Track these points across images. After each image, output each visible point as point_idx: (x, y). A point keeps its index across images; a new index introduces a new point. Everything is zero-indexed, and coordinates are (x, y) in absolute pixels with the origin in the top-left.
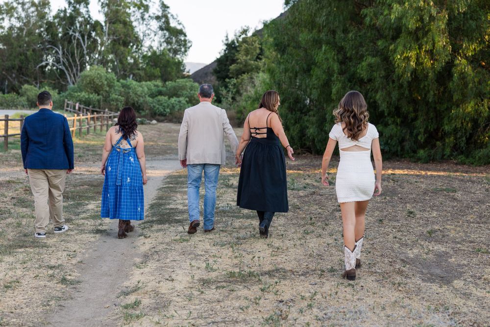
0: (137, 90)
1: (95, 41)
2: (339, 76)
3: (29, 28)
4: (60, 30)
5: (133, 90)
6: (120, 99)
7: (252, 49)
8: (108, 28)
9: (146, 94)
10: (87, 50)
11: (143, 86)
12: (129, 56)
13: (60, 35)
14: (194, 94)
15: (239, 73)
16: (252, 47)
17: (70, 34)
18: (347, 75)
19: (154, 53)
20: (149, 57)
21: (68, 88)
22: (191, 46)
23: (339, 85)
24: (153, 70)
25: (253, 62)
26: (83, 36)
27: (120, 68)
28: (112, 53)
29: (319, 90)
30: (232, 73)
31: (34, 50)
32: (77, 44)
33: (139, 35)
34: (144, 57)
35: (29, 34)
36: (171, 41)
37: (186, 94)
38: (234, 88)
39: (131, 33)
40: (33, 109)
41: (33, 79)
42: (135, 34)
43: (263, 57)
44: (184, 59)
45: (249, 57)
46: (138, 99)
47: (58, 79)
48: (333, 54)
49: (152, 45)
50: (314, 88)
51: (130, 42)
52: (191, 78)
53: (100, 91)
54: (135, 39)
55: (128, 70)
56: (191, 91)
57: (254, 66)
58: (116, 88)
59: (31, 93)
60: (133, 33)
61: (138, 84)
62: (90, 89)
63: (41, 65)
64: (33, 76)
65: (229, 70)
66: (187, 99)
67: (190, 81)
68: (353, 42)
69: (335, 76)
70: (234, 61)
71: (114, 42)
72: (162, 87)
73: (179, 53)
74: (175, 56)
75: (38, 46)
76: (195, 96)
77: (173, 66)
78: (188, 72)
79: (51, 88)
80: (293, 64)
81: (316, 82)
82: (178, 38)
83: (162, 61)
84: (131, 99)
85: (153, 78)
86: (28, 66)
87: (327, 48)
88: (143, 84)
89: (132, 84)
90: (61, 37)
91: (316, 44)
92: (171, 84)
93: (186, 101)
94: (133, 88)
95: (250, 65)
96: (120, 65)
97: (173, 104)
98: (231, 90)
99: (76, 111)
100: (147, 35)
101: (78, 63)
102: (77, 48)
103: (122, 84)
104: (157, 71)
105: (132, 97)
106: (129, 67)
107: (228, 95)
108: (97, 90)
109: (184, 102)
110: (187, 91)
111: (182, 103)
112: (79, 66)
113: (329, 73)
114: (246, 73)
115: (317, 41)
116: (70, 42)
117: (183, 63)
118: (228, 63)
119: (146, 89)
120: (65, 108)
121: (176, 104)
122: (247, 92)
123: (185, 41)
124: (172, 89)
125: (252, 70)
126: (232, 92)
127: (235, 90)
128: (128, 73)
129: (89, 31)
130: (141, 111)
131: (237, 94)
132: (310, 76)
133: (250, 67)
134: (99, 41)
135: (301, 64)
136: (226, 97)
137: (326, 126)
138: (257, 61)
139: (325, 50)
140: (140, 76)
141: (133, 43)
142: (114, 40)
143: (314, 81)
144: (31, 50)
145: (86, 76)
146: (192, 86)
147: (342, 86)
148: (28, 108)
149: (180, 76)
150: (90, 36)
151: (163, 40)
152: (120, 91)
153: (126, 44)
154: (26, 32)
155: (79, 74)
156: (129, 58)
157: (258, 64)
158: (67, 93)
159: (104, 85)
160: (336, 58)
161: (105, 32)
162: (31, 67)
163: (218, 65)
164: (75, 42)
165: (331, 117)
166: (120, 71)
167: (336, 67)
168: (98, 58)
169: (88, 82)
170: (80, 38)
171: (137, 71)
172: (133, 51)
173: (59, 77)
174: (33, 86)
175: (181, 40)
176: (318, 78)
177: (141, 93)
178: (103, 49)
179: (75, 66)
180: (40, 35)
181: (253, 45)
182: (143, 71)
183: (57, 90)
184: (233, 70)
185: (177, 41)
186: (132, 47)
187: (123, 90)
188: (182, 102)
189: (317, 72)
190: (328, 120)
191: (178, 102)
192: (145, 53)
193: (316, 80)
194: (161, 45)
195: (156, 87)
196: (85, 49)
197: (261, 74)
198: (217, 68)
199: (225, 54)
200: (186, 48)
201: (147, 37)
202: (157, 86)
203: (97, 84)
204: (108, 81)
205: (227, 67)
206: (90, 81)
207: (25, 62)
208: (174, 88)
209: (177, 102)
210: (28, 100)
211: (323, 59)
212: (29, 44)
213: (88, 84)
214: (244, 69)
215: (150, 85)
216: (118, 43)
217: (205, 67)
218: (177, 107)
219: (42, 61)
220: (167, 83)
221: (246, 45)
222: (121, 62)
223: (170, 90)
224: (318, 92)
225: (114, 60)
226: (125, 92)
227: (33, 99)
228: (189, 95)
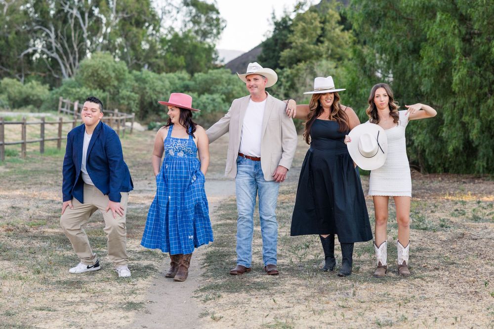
0: (156, 84)
1: (98, 20)
2: (464, 58)
3: (11, 3)
4: (53, 6)
5: (150, 84)
6: (133, 96)
7: (310, 28)
8: (117, 3)
9: (167, 90)
10: (88, 32)
11: (163, 79)
12: (144, 40)
13: (52, 12)
14: (232, 90)
15: (294, 61)
16: (311, 26)
17: (66, 11)
18: (474, 57)
19: (176, 36)
20: (170, 41)
21: (63, 83)
22: (225, 26)
23: (464, 71)
24: (175, 59)
25: (312, 46)
26: (82, 14)
27: (131, 56)
28: (121, 36)
29: (432, 78)
30: (284, 61)
31: (17, 33)
32: (75, 25)
33: (157, 13)
34: (163, 41)
35: (11, 11)
36: (199, 20)
37: (222, 89)
38: (287, 82)
39: (145, 8)
40: (15, 110)
41: (16, 71)
42: (152, 11)
43: (325, 39)
44: (216, 43)
45: (307, 40)
46: (157, 97)
47: (50, 71)
48: (452, 26)
49: (173, 26)
50: (426, 76)
51: (145, 21)
52: (227, 68)
53: (105, 86)
54: (150, 16)
55: (142, 59)
56: (228, 85)
57: (313, 52)
58: (128, 82)
59: (13, 89)
60: (148, 9)
61: (157, 76)
62: (93, 84)
63: (26, 52)
64: (16, 67)
65: (280, 57)
66: (224, 97)
67: (227, 72)
68: (484, 8)
69: (457, 58)
70: (285, 45)
71: (123, 21)
72: (190, 80)
73: (209, 36)
74: (204, 40)
75: (23, 27)
76: (234, 92)
77: (202, 53)
78: (222, 61)
79: (39, 83)
80: (392, 42)
81: (428, 67)
82: (208, 17)
83: (187, 46)
84: (148, 97)
85: (175, 68)
86: (9, 53)
87: (444, 17)
88: (163, 77)
89: (149, 76)
90: (54, 15)
91: (427, 12)
92: (201, 76)
93: (223, 99)
94: (151, 82)
95: (308, 50)
96: (132, 52)
97: (204, 103)
98: (284, 83)
99: (74, 112)
100: (167, 12)
101: (76, 49)
102: (75, 30)
103: (135, 76)
104: (181, 60)
105: (149, 94)
106: (144, 54)
107: (279, 90)
108: (102, 85)
109: (219, 100)
110: (223, 85)
111: (217, 102)
112: (77, 53)
113: (448, 53)
114: (303, 62)
115: (428, 8)
116: (65, 22)
117: (215, 49)
118: (277, 48)
119: (167, 83)
120: (60, 108)
121: (209, 104)
122: (305, 87)
123: (218, 19)
124: (203, 83)
125: (311, 57)
126: (285, 86)
127: (288, 84)
128: (142, 62)
129: (90, 6)
130: (161, 113)
131: (292, 90)
132: (419, 58)
133: (308, 54)
134: (104, 20)
135: (405, 41)
136: (277, 93)
137: (443, 131)
138: (317, 45)
139: (440, 21)
140: (159, 66)
141: (149, 22)
142: (124, 19)
143: (425, 66)
144: (14, 32)
145: (88, 66)
146: (230, 79)
147: (468, 71)
148: (10, 109)
149: (212, 67)
150: (91, 14)
151: (188, 19)
152: (133, 85)
153: (139, 24)
154: (7, 10)
155: (77, 63)
156: (143, 43)
157: (319, 49)
158: (62, 88)
159: (111, 78)
160: (456, 31)
161: (112, 8)
162: (14, 55)
163: (264, 51)
164: (72, 22)
165: (450, 118)
166: (131, 59)
167: (457, 44)
168: (102, 43)
169: (90, 74)
170: (79, 16)
171: (154, 60)
172: (148, 33)
173: (51, 69)
174: (15, 80)
175: (212, 18)
176: (431, 62)
177: (162, 89)
178: (109, 30)
179: (72, 53)
180: (26, 13)
181: (312, 24)
182: (163, 60)
183: (47, 86)
184: (286, 57)
185: (207, 20)
186: (147, 28)
187: (136, 84)
188: (217, 100)
189: (428, 52)
190: (445, 122)
191: (211, 100)
192: (164, 36)
193: (428, 64)
194: (185, 26)
195: (181, 81)
196: (85, 31)
197: (324, 62)
198: (263, 54)
199: (274, 36)
200: (219, 29)
201: (167, 15)
202: (182, 79)
203: (102, 77)
204: (117, 72)
205: (276, 54)
206: (93, 72)
207: (5, 48)
208: (206, 81)
209: (209, 101)
210: (10, 98)
211: (438, 33)
212: (10, 24)
213: (90, 76)
214: (299, 56)
215: (173, 78)
216: (129, 23)
217: (242, 55)
218: (210, 108)
219: (28, 47)
220: (196, 75)
221: (304, 24)
222: (133, 47)
223: (200, 83)
224: (431, 81)
225: (124, 45)
226: (139, 87)
227: (15, 97)
228: (226, 91)
